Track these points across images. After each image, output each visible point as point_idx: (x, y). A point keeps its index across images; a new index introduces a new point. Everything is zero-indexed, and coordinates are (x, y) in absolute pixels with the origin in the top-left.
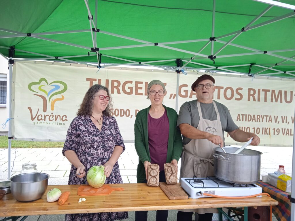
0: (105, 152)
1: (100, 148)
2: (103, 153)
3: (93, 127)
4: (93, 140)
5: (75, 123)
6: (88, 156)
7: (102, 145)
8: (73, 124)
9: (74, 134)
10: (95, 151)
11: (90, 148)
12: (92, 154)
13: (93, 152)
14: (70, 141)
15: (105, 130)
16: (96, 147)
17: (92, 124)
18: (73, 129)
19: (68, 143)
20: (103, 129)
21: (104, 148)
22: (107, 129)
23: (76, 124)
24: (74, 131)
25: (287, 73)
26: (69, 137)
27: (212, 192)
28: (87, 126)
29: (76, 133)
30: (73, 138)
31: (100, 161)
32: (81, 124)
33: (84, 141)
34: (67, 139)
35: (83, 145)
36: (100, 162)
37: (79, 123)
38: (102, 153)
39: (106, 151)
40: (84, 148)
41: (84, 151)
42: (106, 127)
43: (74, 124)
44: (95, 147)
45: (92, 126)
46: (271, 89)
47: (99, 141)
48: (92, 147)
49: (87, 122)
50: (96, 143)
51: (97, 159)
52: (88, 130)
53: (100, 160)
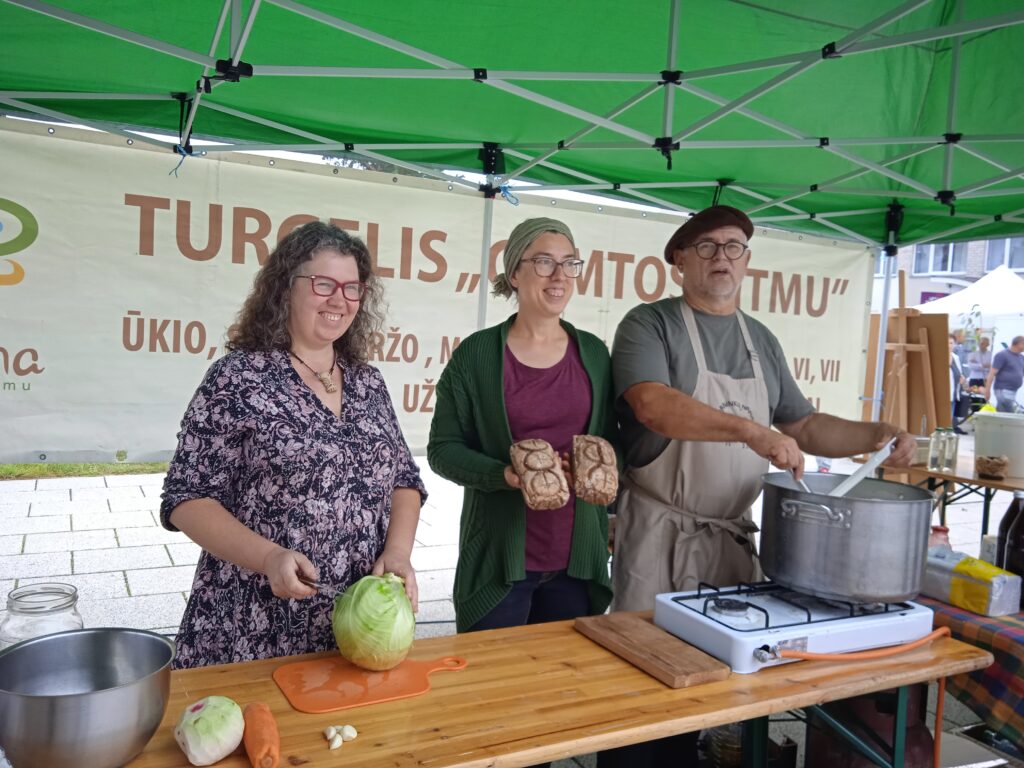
0: (363, 511)
1: (344, 490)
2: (356, 513)
3: (308, 402)
4: (317, 454)
5: (227, 381)
6: (294, 527)
7: (350, 481)
8: (216, 384)
9: (226, 427)
10: (322, 502)
11: (304, 491)
12: (312, 517)
13: (316, 506)
14: (204, 457)
15: (357, 417)
16: (330, 488)
17: (302, 389)
18: (214, 405)
19: (192, 467)
20: (349, 412)
21: (357, 492)
22: (362, 416)
23: (230, 383)
24: (222, 413)
25: (818, 218)
26: (192, 444)
27: (799, 642)
28: (282, 397)
29: (235, 427)
30: (215, 447)
31: (342, 547)
32: (254, 388)
33: (278, 461)
34: (187, 448)
35: (266, 481)
36: (343, 553)
37: (247, 380)
38: (352, 512)
39: (368, 503)
40: (269, 490)
41: (269, 504)
42: (357, 405)
43: (221, 385)
44: (326, 485)
45: (301, 398)
46: (771, 269)
47: (340, 461)
48: (314, 484)
49: (278, 380)
50: (329, 469)
51: (330, 537)
52: (286, 411)
53: (343, 541)
